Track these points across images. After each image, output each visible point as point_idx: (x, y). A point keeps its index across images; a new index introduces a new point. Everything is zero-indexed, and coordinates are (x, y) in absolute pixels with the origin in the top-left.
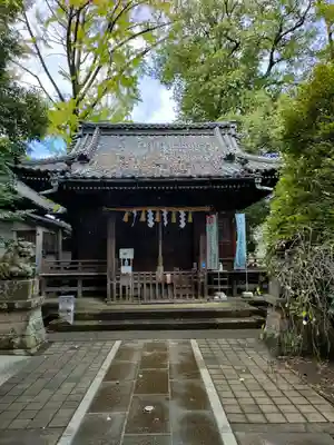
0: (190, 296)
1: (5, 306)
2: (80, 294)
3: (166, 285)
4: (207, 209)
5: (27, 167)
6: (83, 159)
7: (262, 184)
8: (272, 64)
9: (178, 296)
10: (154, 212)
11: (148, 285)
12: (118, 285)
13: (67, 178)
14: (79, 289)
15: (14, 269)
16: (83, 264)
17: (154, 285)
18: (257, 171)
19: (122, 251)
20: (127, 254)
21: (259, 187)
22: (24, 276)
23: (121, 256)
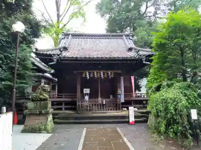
0: (114, 110)
1: (38, 112)
2: (63, 109)
3: (103, 105)
4: (120, 72)
5: (41, 52)
6: (65, 49)
7: (146, 61)
8: (147, 7)
9: (108, 110)
10: (97, 73)
11: (95, 104)
12: (82, 104)
13: (60, 57)
14: (63, 107)
15: (41, 97)
16: (65, 95)
17: (98, 105)
18: (143, 55)
19: (85, 90)
20: (87, 91)
21: (144, 62)
22: (45, 100)
23: (84, 92)
